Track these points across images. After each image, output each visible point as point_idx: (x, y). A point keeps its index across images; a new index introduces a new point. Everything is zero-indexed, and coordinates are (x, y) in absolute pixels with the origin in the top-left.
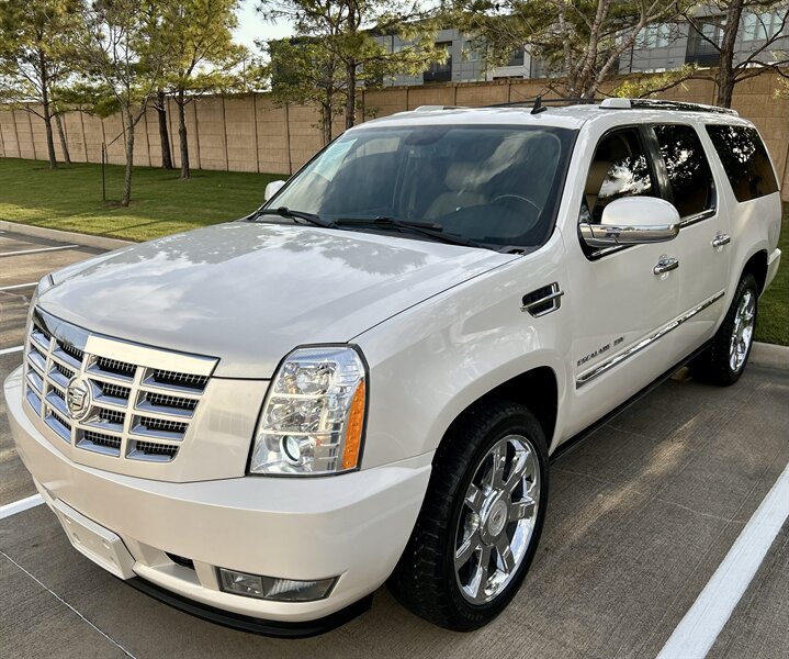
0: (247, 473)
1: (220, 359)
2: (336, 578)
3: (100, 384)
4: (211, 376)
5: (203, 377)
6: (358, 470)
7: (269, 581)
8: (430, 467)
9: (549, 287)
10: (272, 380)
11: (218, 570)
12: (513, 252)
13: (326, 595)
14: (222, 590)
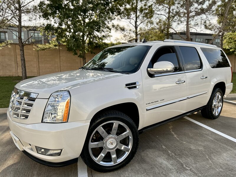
0: (42, 122)
1: (38, 94)
2: (62, 150)
3: (18, 101)
4: (36, 98)
5: (35, 98)
6: (67, 122)
7: (47, 150)
8: (89, 123)
9: (136, 83)
10: (49, 99)
11: (36, 147)
12: (127, 74)
13: (60, 155)
14: (38, 153)
